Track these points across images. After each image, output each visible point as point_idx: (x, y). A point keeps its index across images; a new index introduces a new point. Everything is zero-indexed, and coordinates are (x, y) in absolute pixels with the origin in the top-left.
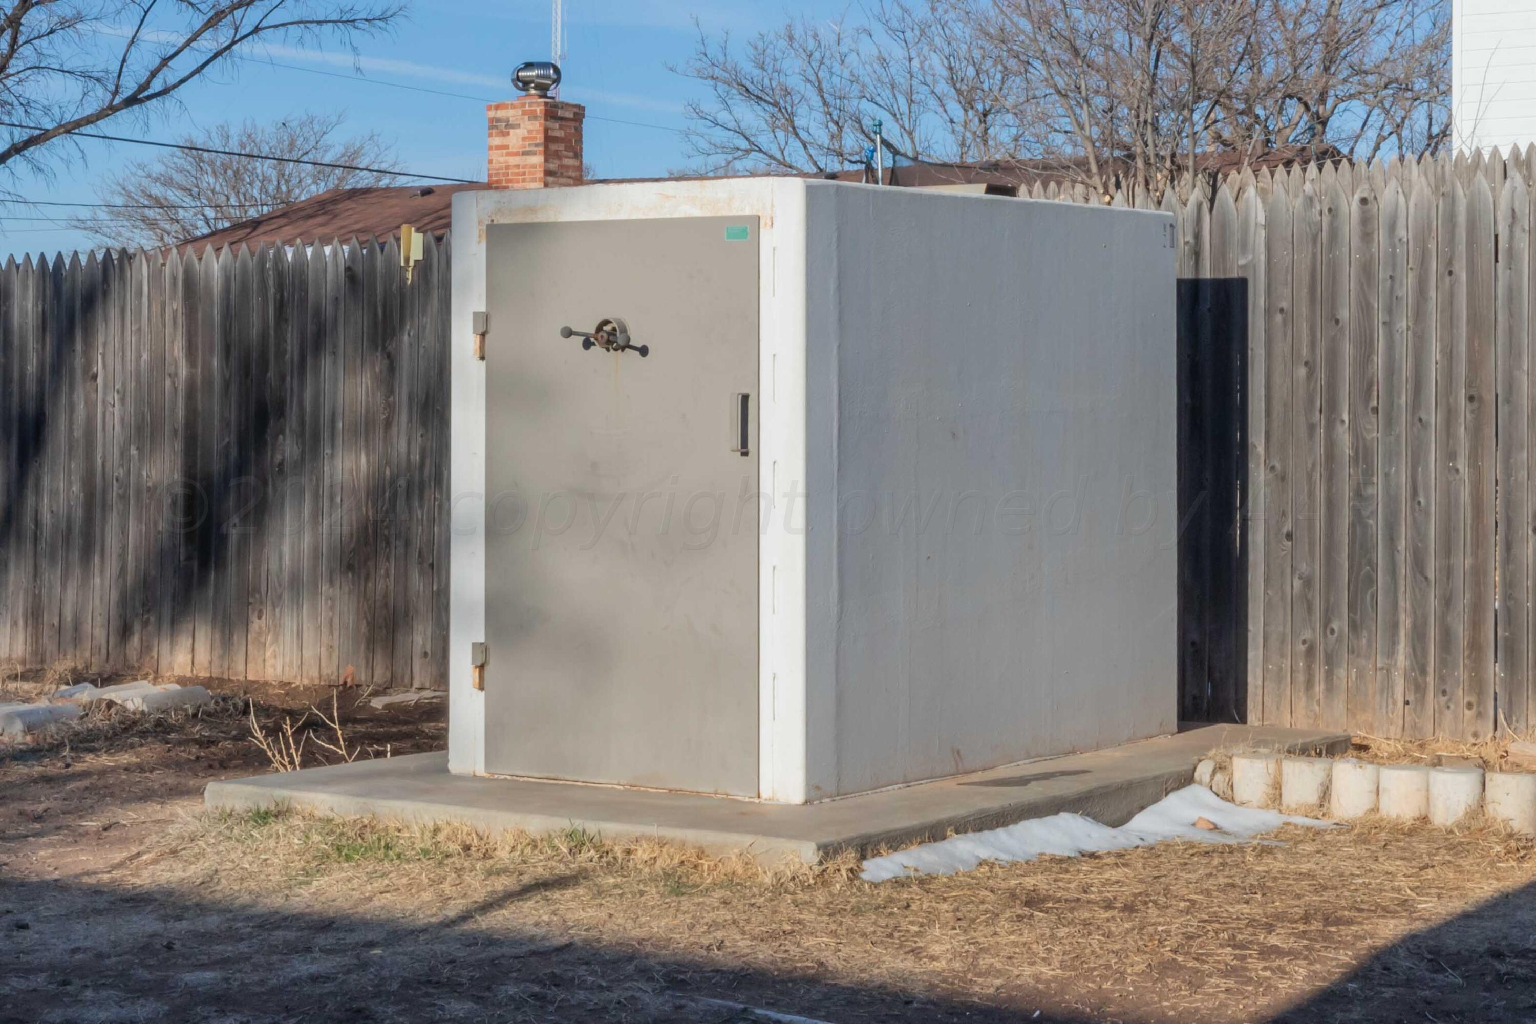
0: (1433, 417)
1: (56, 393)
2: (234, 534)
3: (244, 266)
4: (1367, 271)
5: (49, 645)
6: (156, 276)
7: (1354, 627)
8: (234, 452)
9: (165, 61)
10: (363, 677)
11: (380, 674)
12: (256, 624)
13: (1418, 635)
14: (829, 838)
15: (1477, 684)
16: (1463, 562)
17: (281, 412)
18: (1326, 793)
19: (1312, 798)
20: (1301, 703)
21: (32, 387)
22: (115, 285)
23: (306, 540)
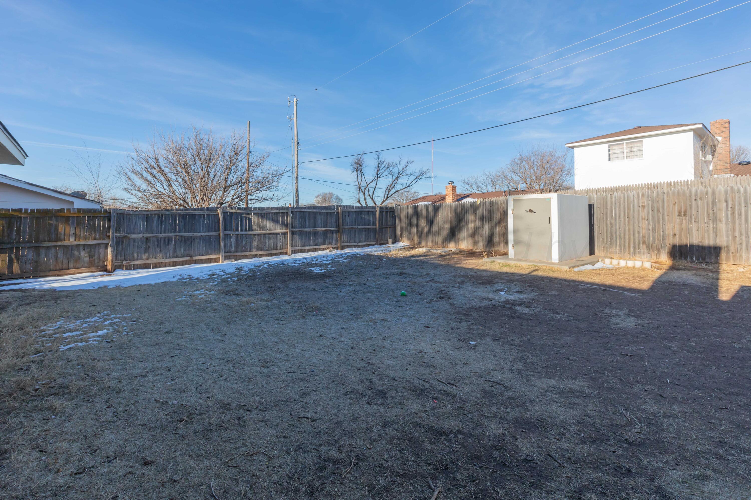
0: (622, 220)
1: (435, 218)
2: (457, 233)
3: (457, 205)
4: (612, 203)
5: (434, 244)
7: (611, 244)
8: (456, 224)
11: (475, 248)
12: (460, 243)
13: (620, 246)
14: (570, 266)
15: (629, 251)
16: (627, 237)
17: (462, 220)
18: (619, 263)
19: (617, 263)
20: (603, 253)
21: (431, 217)
22: (441, 207)
23: (466, 234)
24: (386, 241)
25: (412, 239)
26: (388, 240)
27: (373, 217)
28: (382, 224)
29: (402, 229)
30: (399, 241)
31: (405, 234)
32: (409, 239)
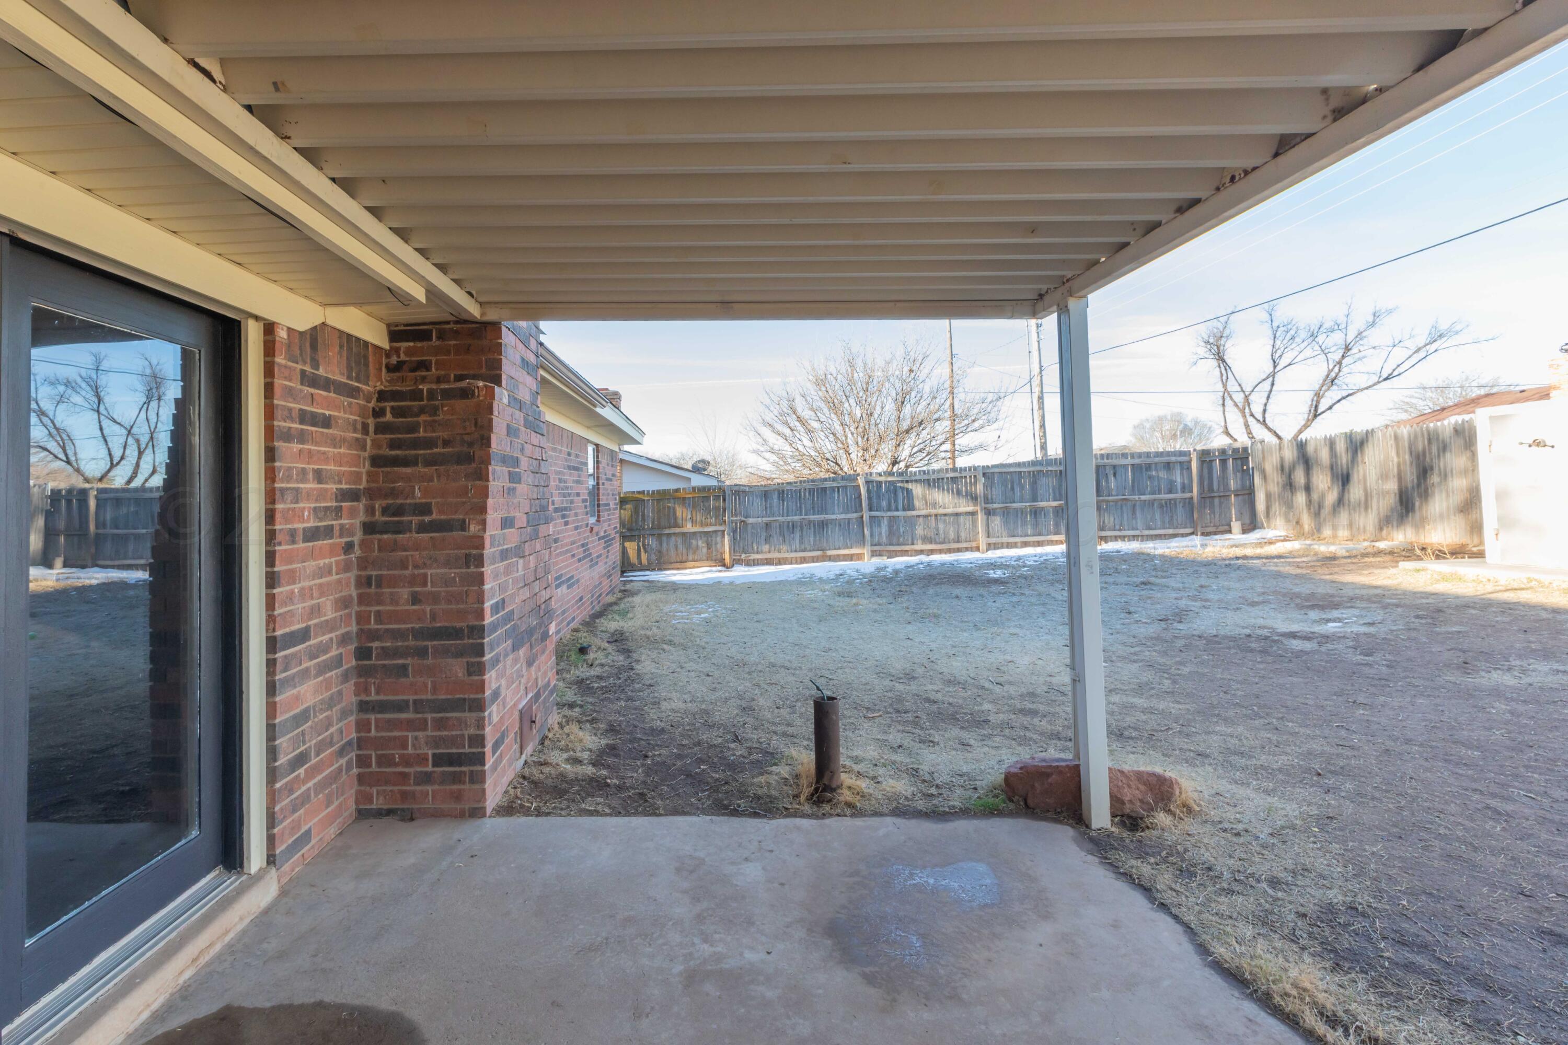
1: (1353, 467)
2: (1417, 504)
3: (1415, 431)
5: (1357, 533)
6: (1384, 435)
8: (1415, 481)
9: (1398, 366)
10: (1469, 542)
11: (1476, 541)
12: (1427, 527)
17: (1432, 469)
21: (1345, 466)
22: (1370, 439)
23: (1444, 504)
24: (1226, 528)
25: (1297, 523)
26: (1229, 525)
27: (1182, 474)
28: (1211, 489)
29: (1268, 496)
30: (1262, 527)
31: (1276, 507)
32: (1288, 520)
